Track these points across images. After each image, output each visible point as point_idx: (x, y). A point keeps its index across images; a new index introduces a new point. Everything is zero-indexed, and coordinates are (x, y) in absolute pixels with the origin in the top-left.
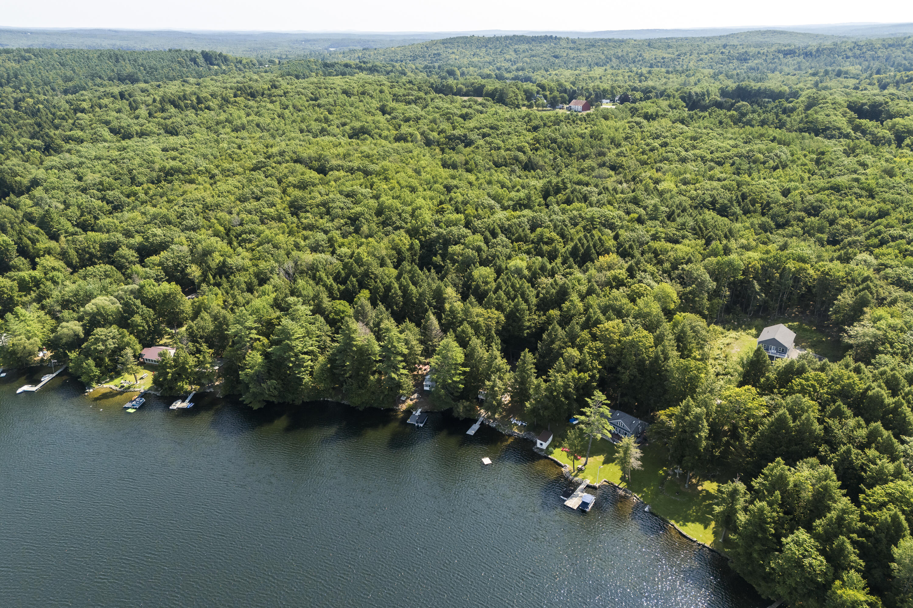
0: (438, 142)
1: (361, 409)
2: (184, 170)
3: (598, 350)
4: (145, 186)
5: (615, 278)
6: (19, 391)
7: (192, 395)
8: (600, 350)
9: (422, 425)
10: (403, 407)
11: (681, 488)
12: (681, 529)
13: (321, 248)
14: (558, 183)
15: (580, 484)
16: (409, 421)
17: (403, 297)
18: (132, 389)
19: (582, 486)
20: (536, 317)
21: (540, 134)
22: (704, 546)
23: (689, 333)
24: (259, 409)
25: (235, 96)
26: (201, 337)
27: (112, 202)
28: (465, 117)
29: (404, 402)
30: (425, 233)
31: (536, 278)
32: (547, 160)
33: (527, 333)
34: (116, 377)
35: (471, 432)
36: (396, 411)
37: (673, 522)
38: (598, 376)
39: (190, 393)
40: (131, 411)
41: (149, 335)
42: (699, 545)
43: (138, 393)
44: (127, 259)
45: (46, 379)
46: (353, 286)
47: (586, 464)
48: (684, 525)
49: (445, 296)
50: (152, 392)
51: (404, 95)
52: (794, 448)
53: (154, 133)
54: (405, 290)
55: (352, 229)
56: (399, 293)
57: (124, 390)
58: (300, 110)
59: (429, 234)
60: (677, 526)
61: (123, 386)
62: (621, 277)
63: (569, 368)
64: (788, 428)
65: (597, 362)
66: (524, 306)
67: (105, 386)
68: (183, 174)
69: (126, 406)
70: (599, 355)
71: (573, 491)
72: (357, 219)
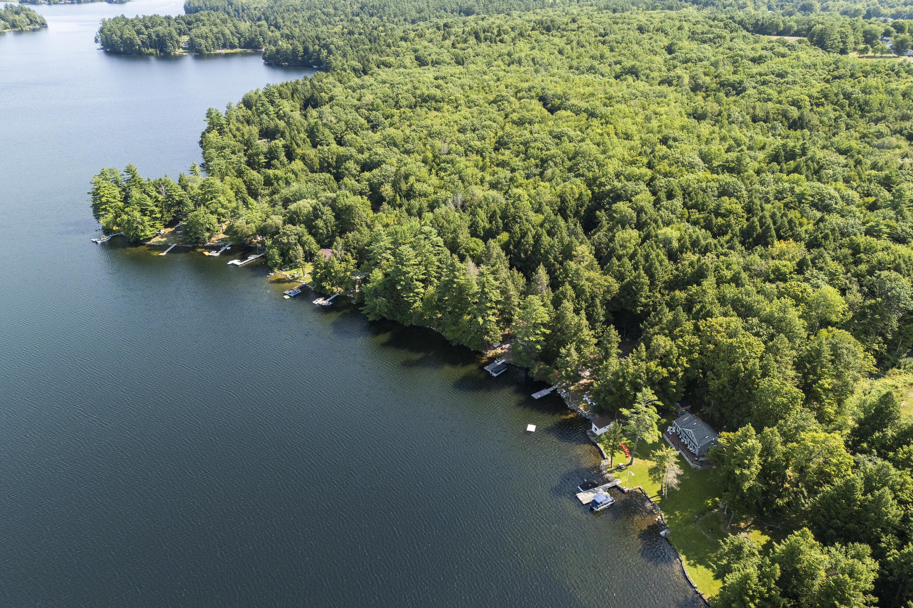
0: (707, 88)
1: (453, 345)
2: (437, 98)
3: (691, 346)
4: (402, 110)
5: (777, 270)
6: (230, 263)
7: (335, 296)
8: (693, 346)
9: (495, 375)
10: (490, 353)
11: (721, 527)
12: (687, 568)
13: (500, 186)
14: (795, 147)
15: (609, 482)
16: (486, 368)
17: (534, 246)
18: (298, 280)
19: (609, 485)
20: (659, 296)
21: (834, 87)
22: (701, 596)
23: (827, 354)
24: (375, 321)
25: (533, 29)
26: (354, 248)
27: (372, 122)
28: (757, 60)
29: (494, 348)
30: (602, 185)
31: (682, 253)
32: (825, 119)
33: (641, 311)
34: (295, 268)
35: (537, 396)
36: (482, 354)
37: (683, 557)
38: (681, 374)
39: (335, 293)
40: (286, 297)
41: (327, 238)
42: (697, 593)
43: (301, 285)
44: (349, 172)
45: (252, 258)
46: (497, 227)
47: (631, 464)
48: (694, 565)
49: (574, 253)
50: (310, 286)
51: (702, 33)
52: (851, 526)
53: (445, 62)
54: (537, 238)
55: (537, 171)
56: (531, 241)
57: (294, 279)
58: (583, 46)
59: (605, 186)
60: (685, 563)
61: (293, 276)
62: (784, 269)
63: (650, 357)
64: (851, 501)
65: (685, 359)
66: (646, 280)
67: (284, 273)
68: (436, 101)
69: (286, 292)
70: (691, 352)
71: (597, 486)
72: (546, 161)
